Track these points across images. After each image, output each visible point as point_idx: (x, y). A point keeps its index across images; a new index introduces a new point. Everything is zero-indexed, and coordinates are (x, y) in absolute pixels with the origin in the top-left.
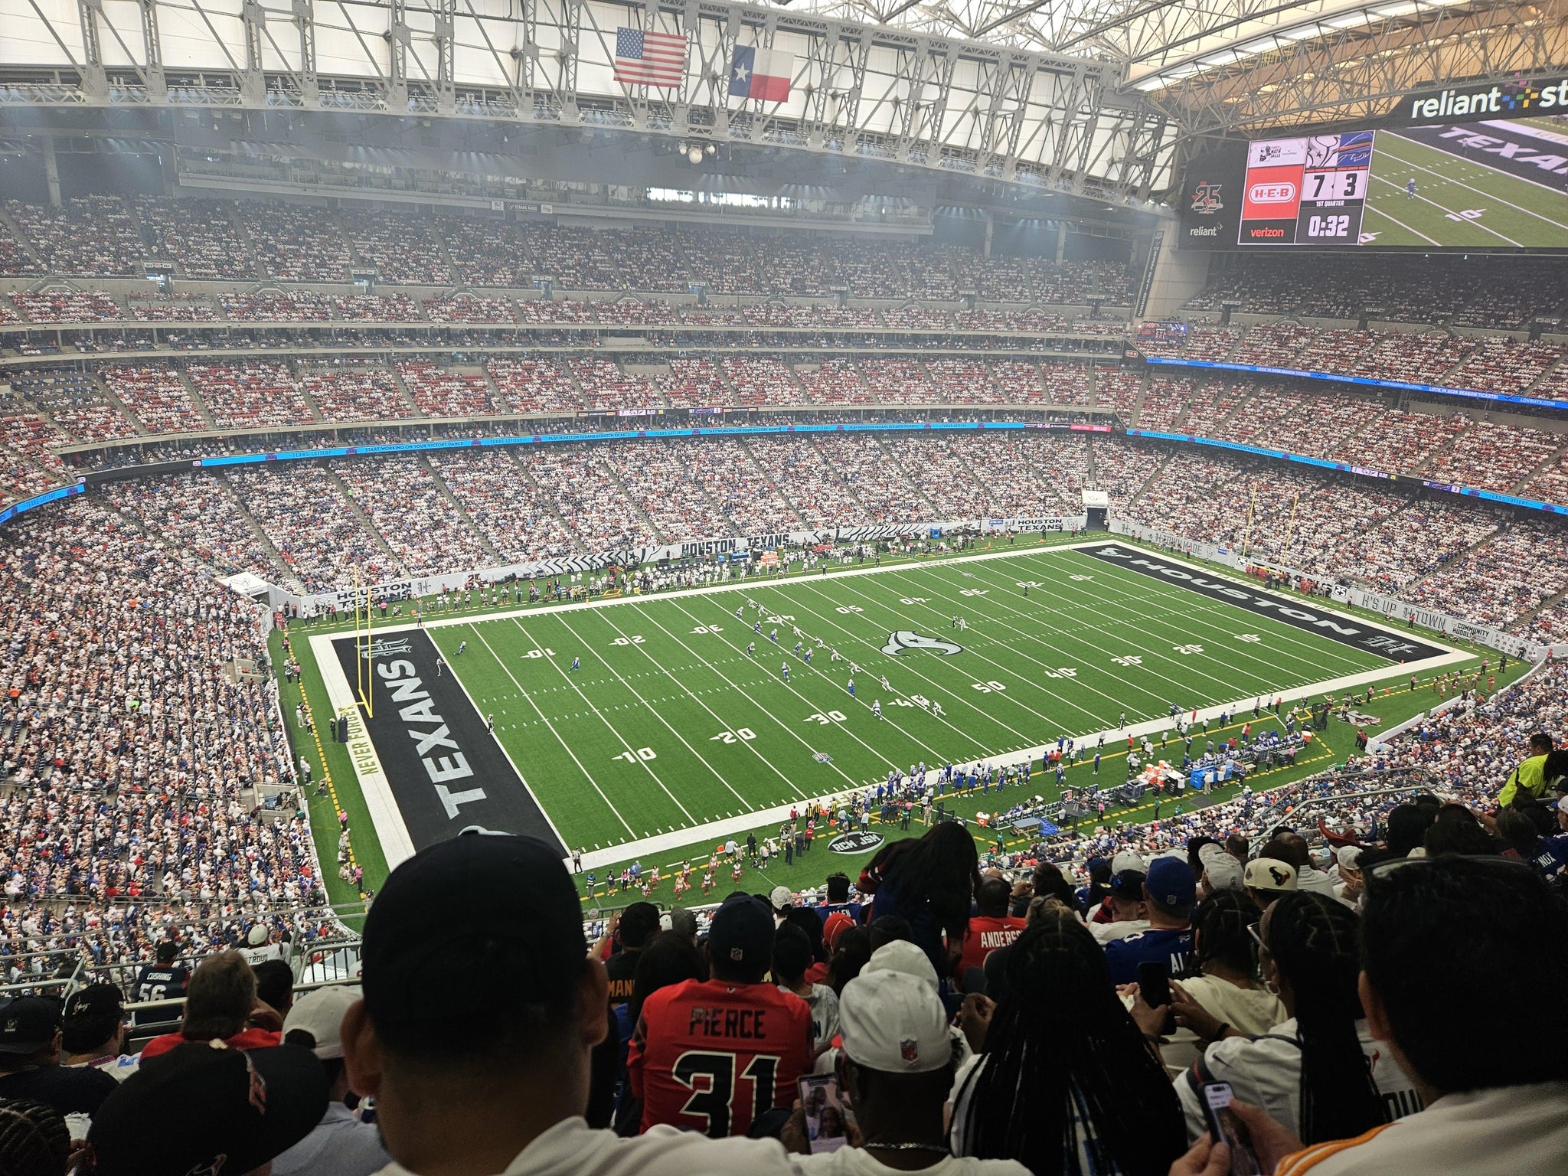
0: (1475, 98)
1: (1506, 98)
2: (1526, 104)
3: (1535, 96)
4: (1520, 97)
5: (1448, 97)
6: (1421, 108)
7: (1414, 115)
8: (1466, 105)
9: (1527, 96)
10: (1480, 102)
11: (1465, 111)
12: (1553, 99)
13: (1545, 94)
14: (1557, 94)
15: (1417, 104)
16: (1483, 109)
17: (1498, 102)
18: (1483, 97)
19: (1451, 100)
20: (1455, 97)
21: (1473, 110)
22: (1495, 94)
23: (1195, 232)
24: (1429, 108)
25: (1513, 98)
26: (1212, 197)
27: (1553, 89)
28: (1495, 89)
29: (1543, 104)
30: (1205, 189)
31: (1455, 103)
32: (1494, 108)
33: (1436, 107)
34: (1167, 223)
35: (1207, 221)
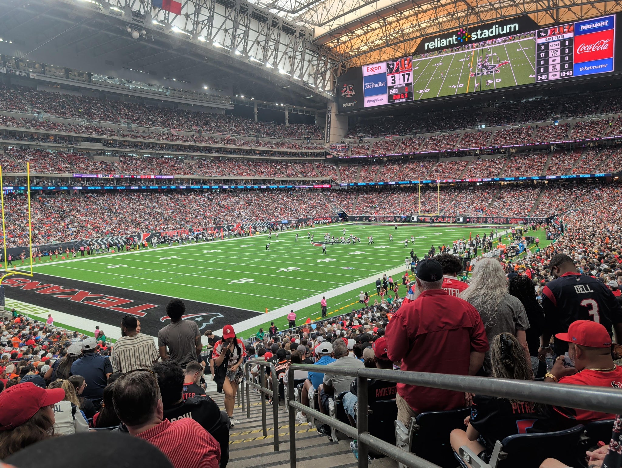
0: (448, 40)
1: (459, 38)
2: (467, 40)
3: (469, 36)
4: (464, 37)
5: (438, 40)
6: (428, 46)
7: (426, 49)
8: (445, 42)
9: (467, 37)
10: (450, 41)
11: (445, 45)
12: (476, 37)
13: (472, 35)
14: (477, 35)
15: (426, 45)
16: (452, 43)
17: (456, 40)
18: (451, 39)
19: (439, 41)
20: (440, 40)
21: (448, 44)
22: (455, 37)
23: (345, 105)
24: (431, 45)
25: (462, 38)
26: (350, 90)
27: (475, 33)
28: (454, 36)
29: (473, 39)
30: (346, 87)
31: (441, 42)
32: (455, 43)
33: (434, 44)
34: (332, 104)
35: (350, 100)
